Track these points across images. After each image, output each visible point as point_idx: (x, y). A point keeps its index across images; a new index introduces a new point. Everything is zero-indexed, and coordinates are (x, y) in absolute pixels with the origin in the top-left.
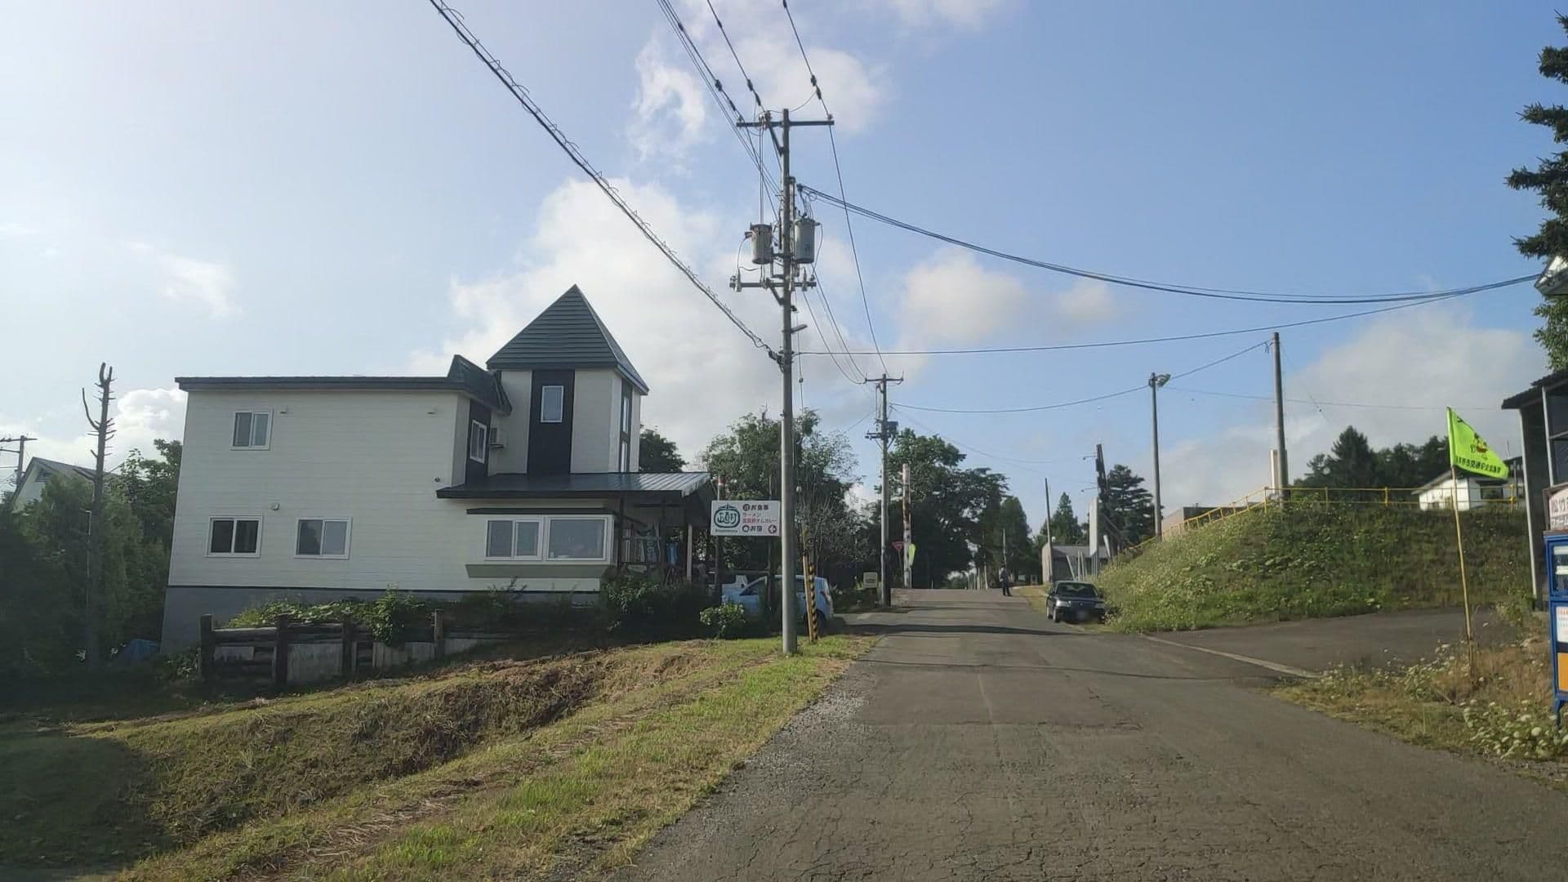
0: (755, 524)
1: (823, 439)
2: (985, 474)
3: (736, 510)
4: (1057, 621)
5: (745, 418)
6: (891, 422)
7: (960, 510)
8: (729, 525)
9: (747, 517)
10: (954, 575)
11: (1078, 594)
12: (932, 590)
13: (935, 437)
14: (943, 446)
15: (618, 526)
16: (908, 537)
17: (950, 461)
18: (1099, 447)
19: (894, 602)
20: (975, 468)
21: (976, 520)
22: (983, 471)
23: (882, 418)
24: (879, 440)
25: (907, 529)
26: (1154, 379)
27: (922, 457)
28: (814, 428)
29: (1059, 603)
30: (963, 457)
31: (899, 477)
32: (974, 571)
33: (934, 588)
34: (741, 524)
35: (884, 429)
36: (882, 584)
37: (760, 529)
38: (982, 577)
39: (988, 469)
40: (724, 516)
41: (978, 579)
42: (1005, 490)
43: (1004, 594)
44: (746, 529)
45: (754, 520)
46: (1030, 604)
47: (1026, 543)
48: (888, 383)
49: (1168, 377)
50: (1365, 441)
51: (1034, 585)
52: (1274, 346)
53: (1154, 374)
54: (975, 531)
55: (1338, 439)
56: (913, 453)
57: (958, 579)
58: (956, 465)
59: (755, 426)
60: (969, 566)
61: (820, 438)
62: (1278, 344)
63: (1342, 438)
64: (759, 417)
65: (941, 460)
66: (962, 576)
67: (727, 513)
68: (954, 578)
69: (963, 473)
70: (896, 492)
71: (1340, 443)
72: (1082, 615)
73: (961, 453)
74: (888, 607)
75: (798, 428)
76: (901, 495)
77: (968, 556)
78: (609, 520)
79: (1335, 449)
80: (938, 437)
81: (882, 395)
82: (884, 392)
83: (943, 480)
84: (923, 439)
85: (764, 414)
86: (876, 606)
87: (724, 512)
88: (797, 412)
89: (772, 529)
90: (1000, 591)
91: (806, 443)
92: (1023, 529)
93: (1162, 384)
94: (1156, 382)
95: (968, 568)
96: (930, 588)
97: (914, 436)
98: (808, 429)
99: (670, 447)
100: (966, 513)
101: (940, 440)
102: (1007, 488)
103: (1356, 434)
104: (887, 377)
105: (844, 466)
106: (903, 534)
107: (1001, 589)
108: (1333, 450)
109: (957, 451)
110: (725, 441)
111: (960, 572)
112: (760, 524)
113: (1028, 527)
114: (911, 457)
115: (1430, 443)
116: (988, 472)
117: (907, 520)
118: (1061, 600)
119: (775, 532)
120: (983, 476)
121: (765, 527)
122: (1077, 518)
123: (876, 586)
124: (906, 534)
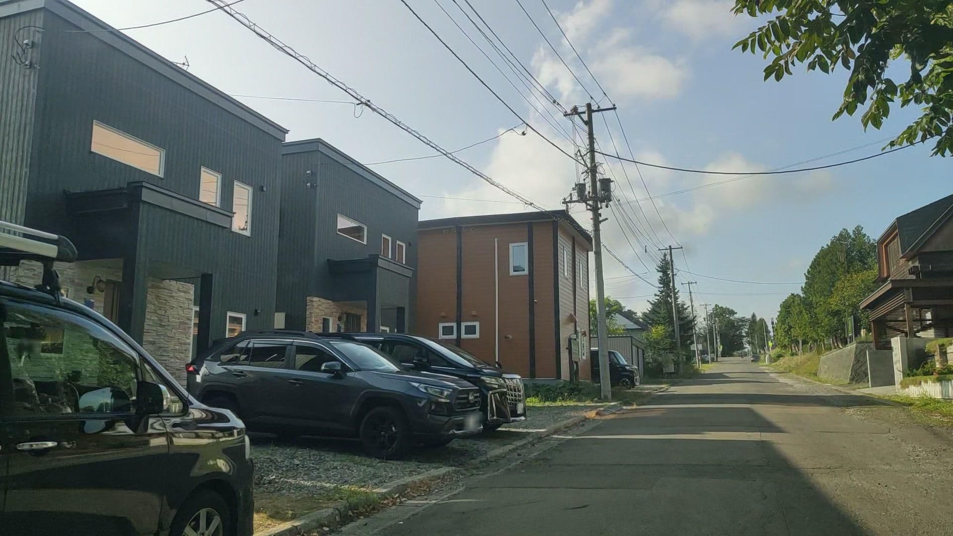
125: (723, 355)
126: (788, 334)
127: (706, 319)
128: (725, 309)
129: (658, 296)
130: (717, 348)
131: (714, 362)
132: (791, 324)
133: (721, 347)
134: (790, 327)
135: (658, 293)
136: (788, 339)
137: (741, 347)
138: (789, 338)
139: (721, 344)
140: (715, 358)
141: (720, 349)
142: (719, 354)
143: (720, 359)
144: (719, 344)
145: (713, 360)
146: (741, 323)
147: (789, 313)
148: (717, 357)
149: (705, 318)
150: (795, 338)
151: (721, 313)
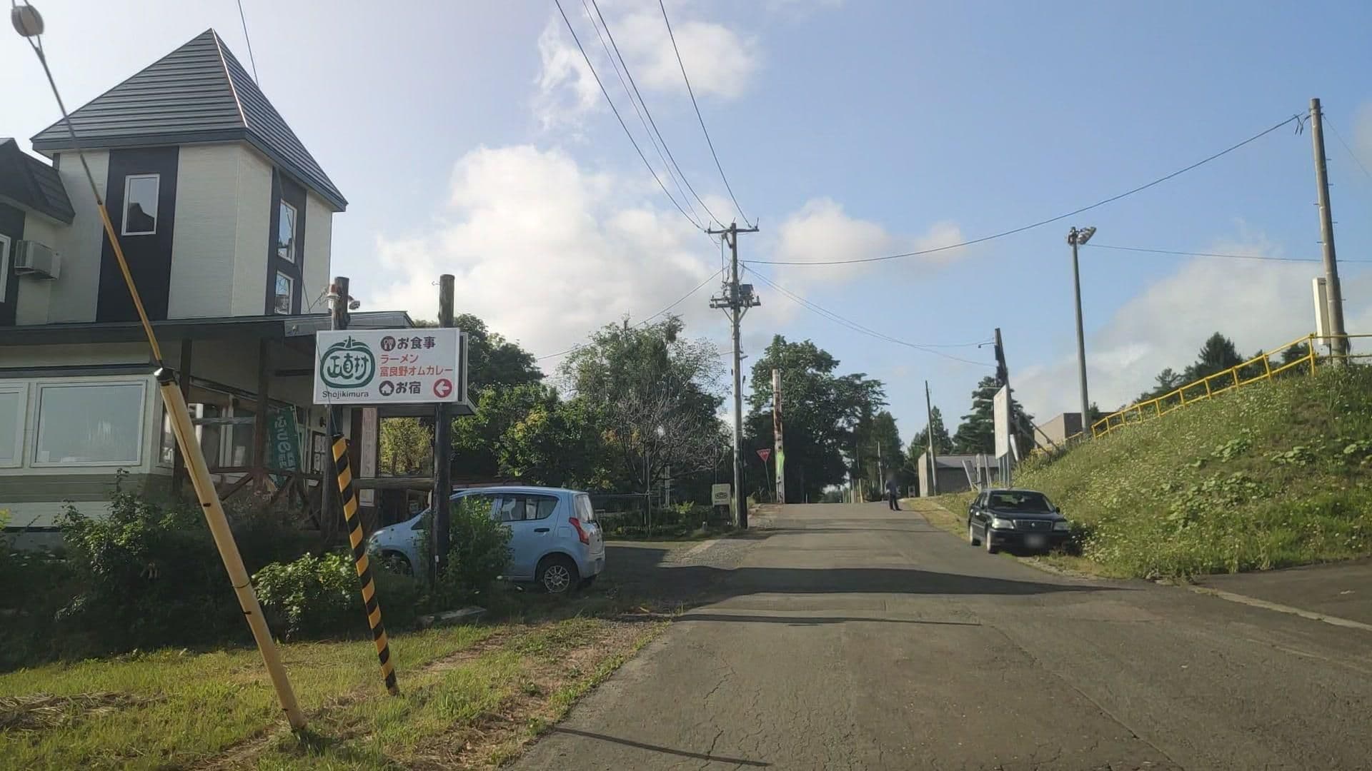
0: (407, 379)
1: (689, 347)
2: (860, 380)
3: (367, 351)
4: (994, 550)
5: (607, 327)
6: (744, 285)
7: (834, 420)
8: (353, 381)
9: (390, 364)
10: (830, 489)
11: (1020, 507)
12: (807, 504)
13: (806, 342)
14: (816, 351)
16: (780, 448)
17: (823, 368)
18: (998, 331)
19: (752, 522)
20: (850, 374)
21: (851, 430)
22: (858, 377)
23: (731, 280)
24: (728, 310)
25: (779, 440)
26: (1074, 236)
27: (794, 363)
28: (678, 335)
29: (996, 523)
30: (837, 363)
31: (770, 387)
32: (848, 485)
33: (809, 502)
34: (378, 379)
35: (734, 292)
36: (735, 500)
37: (416, 388)
38: (857, 491)
39: (864, 375)
40: (340, 362)
41: (852, 492)
42: (881, 397)
43: (892, 508)
44: (387, 388)
45: (403, 371)
46: (927, 520)
47: (901, 456)
48: (739, 235)
49: (1093, 231)
50: (1233, 347)
51: (912, 497)
52: (1313, 119)
53: (1074, 228)
54: (851, 441)
55: (1205, 345)
56: (785, 360)
57: (833, 493)
58: (830, 372)
59: (618, 336)
60: (844, 479)
61: (685, 346)
62: (1319, 115)
63: (1209, 344)
64: (622, 327)
65: (813, 367)
66: (837, 490)
67: (348, 357)
68: (829, 493)
69: (836, 381)
70: (767, 401)
71: (1207, 349)
72: (1034, 541)
73: (835, 359)
74: (743, 531)
76: (772, 405)
77: (843, 469)
79: (1201, 355)
80: (810, 342)
81: (731, 251)
82: (733, 246)
83: (816, 388)
84: (795, 345)
85: (626, 323)
86: (730, 528)
87: (342, 354)
89: (441, 388)
90: (885, 505)
91: (671, 351)
92: (896, 443)
93: (1084, 240)
94: (1076, 239)
95: (843, 482)
96: (805, 502)
97: (785, 342)
98: (671, 337)
99: (527, 359)
100: (842, 422)
101: (812, 346)
102: (883, 395)
103: (1224, 340)
104: (738, 228)
105: (712, 375)
106: (774, 444)
107: (888, 502)
108: (1200, 357)
109: (831, 357)
110: (586, 352)
111: (835, 485)
112: (416, 378)
113: (900, 441)
114: (782, 364)
115: (1291, 349)
116: (863, 379)
117: (779, 430)
118: (998, 518)
119: (447, 393)
120: (858, 382)
121: (427, 383)
122: (947, 430)
123: (728, 503)
124: (778, 445)
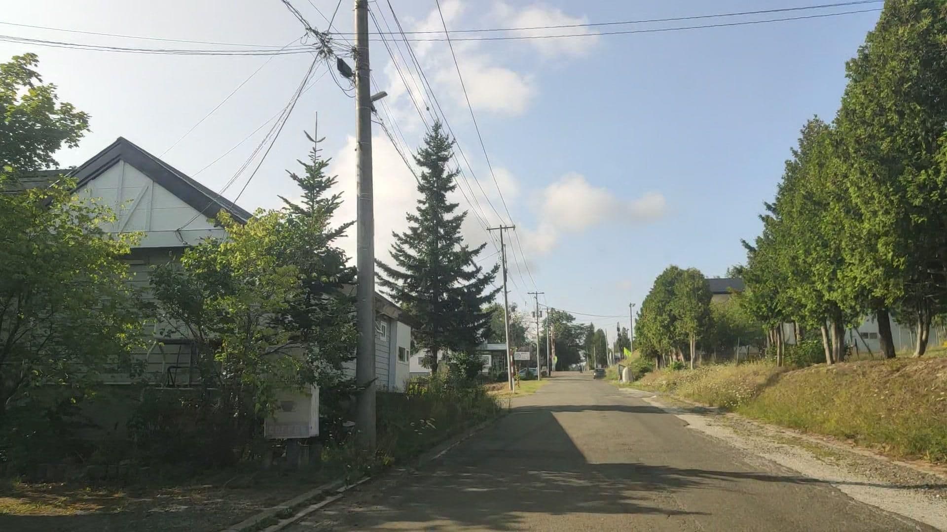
1: (520, 313)
7: (574, 340)
14: (567, 315)
15: (492, 357)
17: (569, 321)
19: (551, 375)
20: (579, 323)
22: (582, 324)
25: (553, 349)
28: (516, 309)
30: (575, 319)
33: (565, 371)
56: (555, 318)
58: (572, 323)
65: (565, 320)
69: (575, 326)
73: (574, 317)
75: (509, 309)
78: (490, 356)
80: (565, 312)
83: (568, 330)
84: (559, 312)
88: (510, 303)
91: (513, 315)
96: (563, 371)
97: (555, 311)
98: (513, 310)
109: (572, 316)
114: (554, 320)
117: (553, 345)
125: (558, 369)
126: (670, 331)
127: (536, 315)
128: (562, 314)
129: (416, 220)
130: (550, 359)
131: (547, 377)
132: (676, 312)
133: (556, 358)
134: (674, 319)
135: (417, 214)
136: (667, 340)
137: (578, 360)
138: (670, 338)
139: (556, 355)
140: (548, 372)
141: (555, 360)
142: (553, 367)
143: (553, 374)
144: (553, 354)
145: (544, 375)
146: (579, 331)
147: (672, 293)
148: (550, 370)
149: (534, 313)
150: (682, 337)
151: (558, 318)
